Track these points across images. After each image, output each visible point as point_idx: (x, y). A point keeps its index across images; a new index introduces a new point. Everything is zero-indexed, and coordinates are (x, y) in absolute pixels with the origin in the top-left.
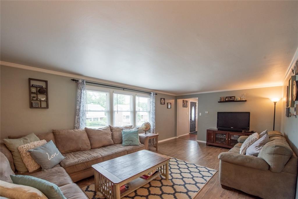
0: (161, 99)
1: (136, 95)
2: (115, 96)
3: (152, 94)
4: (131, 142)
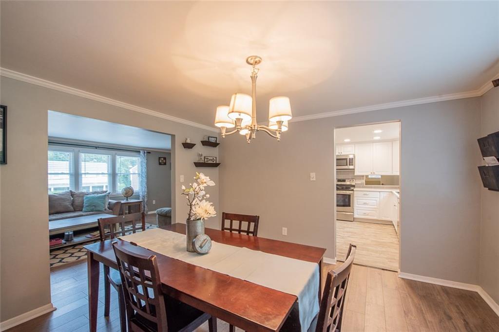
0: (159, 158)
1: (116, 154)
2: (82, 156)
3: (142, 153)
4: (93, 207)
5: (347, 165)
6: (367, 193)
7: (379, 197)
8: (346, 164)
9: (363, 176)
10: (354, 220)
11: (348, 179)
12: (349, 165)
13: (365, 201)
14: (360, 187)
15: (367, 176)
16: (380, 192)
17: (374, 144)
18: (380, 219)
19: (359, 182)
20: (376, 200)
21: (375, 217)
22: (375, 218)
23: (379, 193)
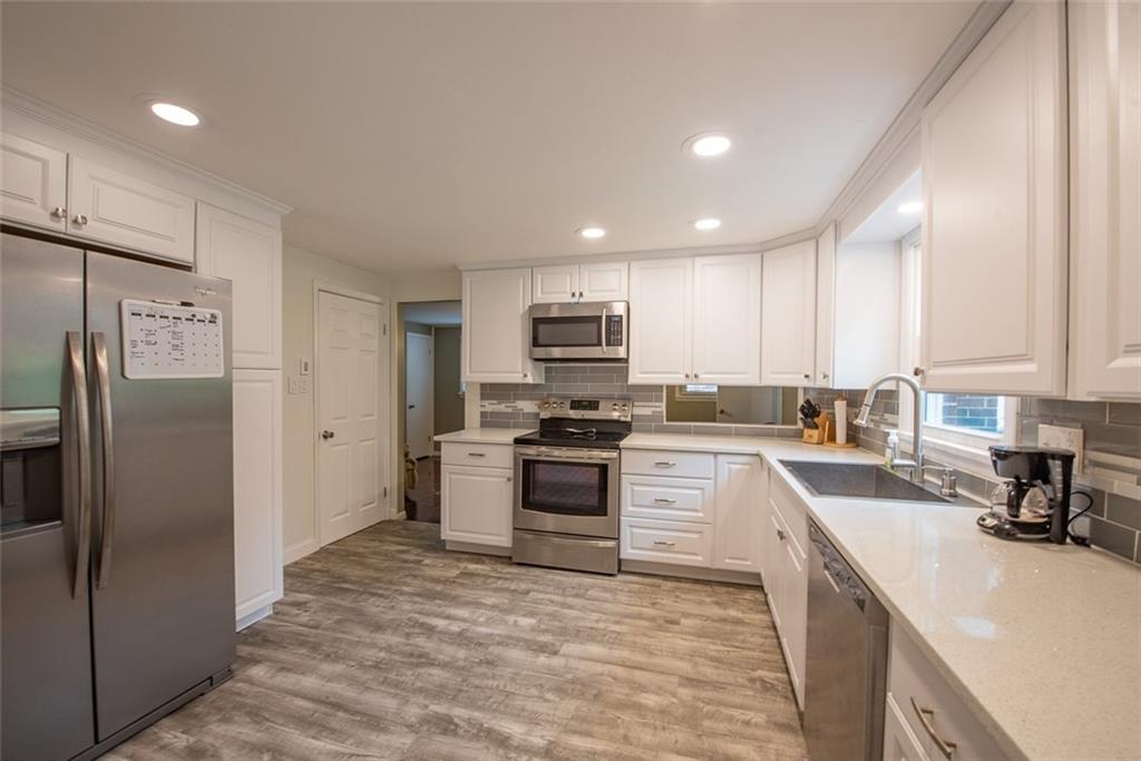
5: (599, 344)
6: (670, 458)
7: (712, 476)
8: (596, 342)
9: (660, 387)
10: (621, 567)
11: (610, 398)
12: (608, 344)
13: (660, 492)
14: (648, 431)
15: (671, 389)
16: (716, 454)
17: (699, 261)
18: (714, 567)
19: (642, 410)
20: (702, 489)
21: (700, 558)
22: (698, 560)
23: (711, 457)
